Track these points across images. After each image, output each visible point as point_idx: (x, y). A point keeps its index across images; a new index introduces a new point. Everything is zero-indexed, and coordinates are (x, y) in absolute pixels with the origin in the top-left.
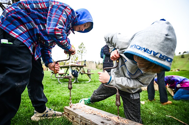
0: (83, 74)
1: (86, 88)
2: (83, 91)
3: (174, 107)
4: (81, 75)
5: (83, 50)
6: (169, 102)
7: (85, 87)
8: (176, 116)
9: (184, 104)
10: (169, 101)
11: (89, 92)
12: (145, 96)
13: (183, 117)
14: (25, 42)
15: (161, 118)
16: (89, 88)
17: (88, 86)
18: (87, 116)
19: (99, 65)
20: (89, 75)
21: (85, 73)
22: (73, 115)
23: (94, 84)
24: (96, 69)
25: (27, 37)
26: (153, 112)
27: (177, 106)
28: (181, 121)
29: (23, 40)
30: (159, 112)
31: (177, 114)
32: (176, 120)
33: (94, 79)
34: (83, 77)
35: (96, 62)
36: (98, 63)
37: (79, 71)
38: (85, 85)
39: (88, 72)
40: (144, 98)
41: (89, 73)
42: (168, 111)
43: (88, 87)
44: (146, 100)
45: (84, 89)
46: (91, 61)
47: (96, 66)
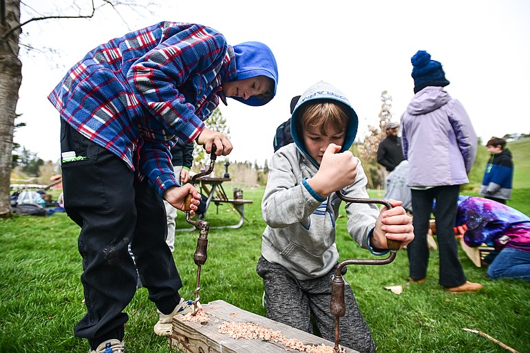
0: (221, 203)
1: (231, 248)
2: (224, 257)
3: (484, 301)
4: (216, 206)
5: (219, 129)
6: (470, 285)
7: (228, 244)
8: (490, 329)
9: (510, 293)
10: (468, 282)
11: (240, 260)
12: (402, 268)
13: (512, 332)
14: (112, 145)
15: (451, 339)
16: (241, 244)
17: (236, 239)
18: (244, 346)
19: (265, 173)
20: (238, 206)
21: (228, 202)
22: (200, 344)
23: (255, 234)
24: (258, 185)
25: (114, 134)
26: (427, 319)
27: (493, 298)
28: (509, 345)
29: (105, 141)
30: (444, 317)
31: (495, 323)
32: (494, 342)
33: (254, 217)
34: (222, 212)
35: (256, 166)
36: (263, 167)
37: (209, 195)
38: (227, 236)
39: (236, 197)
40: (399, 276)
41: (238, 200)
42: (468, 314)
43: (236, 241)
44: (404, 282)
45: (226, 250)
46: (243, 162)
47: (256, 178)
